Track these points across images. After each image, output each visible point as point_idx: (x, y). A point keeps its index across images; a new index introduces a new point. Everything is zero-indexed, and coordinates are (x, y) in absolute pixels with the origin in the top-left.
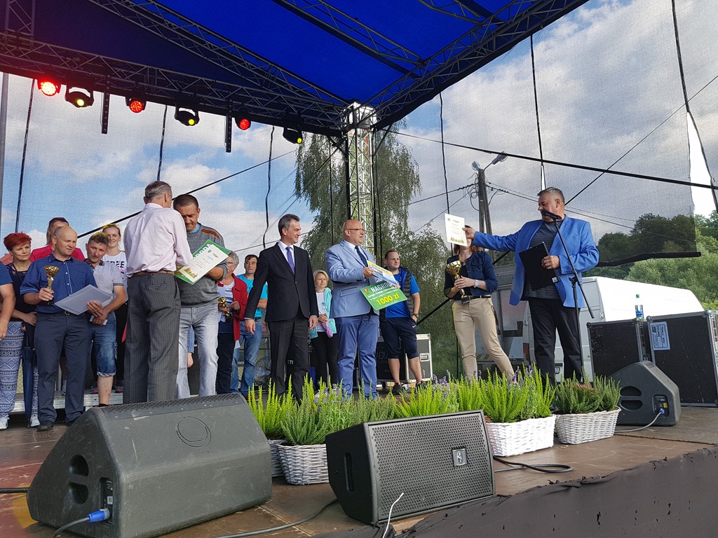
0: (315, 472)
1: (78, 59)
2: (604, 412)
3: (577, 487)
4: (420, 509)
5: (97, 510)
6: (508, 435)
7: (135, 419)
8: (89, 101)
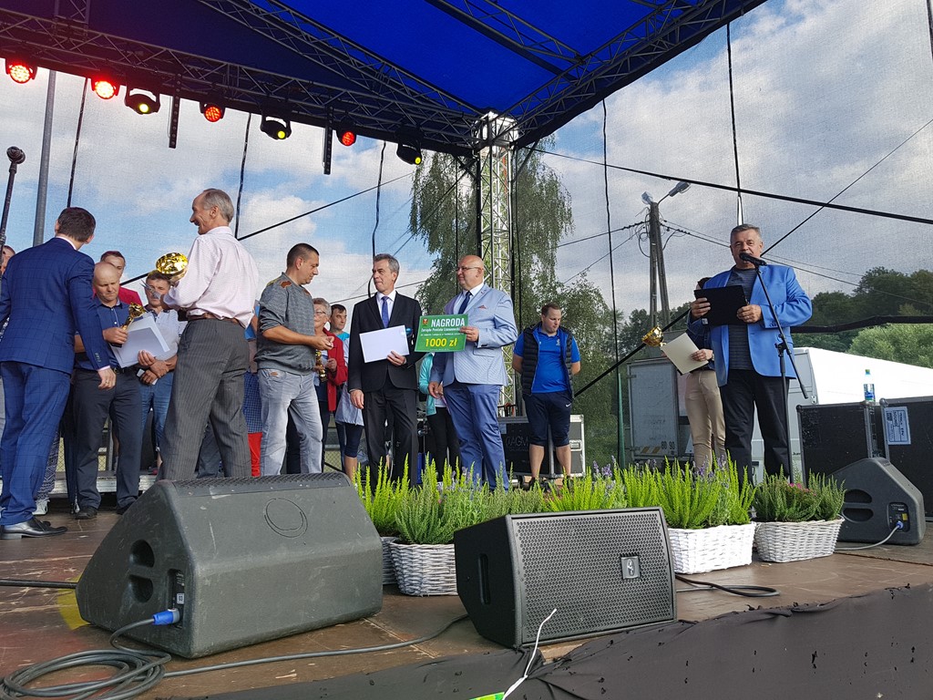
0: (438, 580)
1: (141, 53)
2: (821, 522)
3: (787, 616)
4: (577, 631)
5: (163, 610)
6: (691, 545)
7: (213, 497)
8: (154, 107)
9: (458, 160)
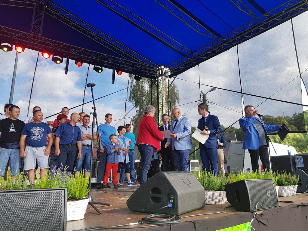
1: (57, 45)
3: (301, 206)
7: (173, 176)
8: (61, 61)
9: (152, 80)
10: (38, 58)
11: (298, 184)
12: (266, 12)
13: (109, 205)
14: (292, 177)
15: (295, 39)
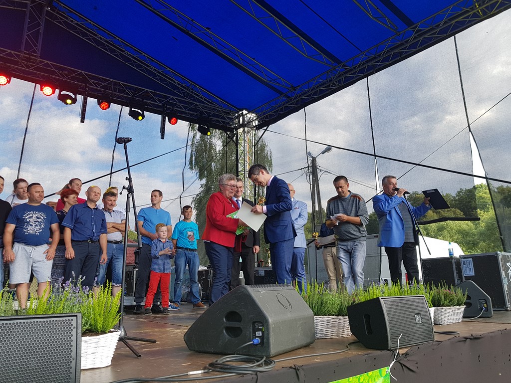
1: (66, 73)
2: (458, 307)
3: (471, 339)
7: (262, 292)
8: (74, 101)
9: (227, 134)
10: (34, 95)
11: (465, 304)
12: (414, 24)
13: (154, 342)
14: (455, 292)
15: (461, 69)
